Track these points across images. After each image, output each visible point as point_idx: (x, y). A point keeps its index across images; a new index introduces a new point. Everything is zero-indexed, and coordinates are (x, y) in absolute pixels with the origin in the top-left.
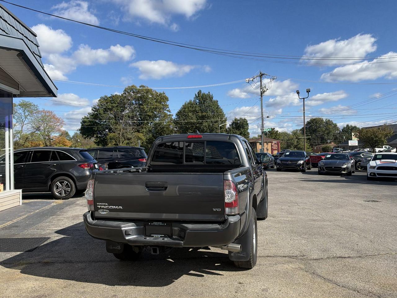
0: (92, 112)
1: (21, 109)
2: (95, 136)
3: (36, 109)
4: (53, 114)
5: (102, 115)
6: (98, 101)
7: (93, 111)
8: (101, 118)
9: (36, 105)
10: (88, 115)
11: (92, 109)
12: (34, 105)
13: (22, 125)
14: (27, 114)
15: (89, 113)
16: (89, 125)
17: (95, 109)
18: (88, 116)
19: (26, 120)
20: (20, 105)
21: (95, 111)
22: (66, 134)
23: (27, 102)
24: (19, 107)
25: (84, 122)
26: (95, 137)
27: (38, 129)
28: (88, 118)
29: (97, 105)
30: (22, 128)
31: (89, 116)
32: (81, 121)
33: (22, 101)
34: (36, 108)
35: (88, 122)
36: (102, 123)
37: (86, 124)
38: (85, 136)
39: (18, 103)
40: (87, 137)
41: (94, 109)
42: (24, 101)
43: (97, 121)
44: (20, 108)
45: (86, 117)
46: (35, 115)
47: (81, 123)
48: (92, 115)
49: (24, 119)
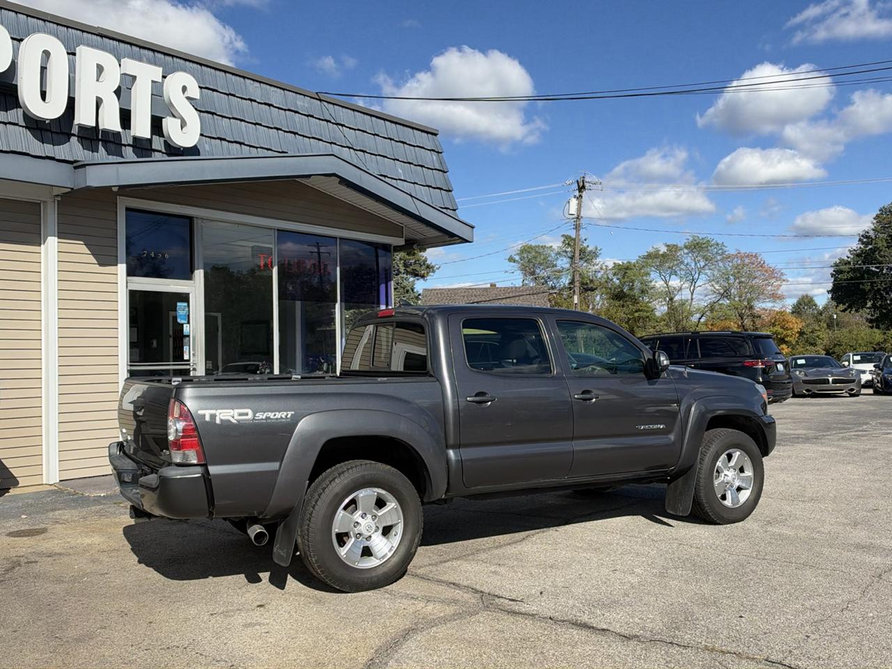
0: (859, 246)
1: (690, 255)
2: (869, 304)
3: (720, 252)
4: (759, 260)
5: (882, 253)
6: (875, 219)
7: (863, 243)
8: (881, 259)
9: (720, 242)
10: (849, 255)
11: (860, 240)
12: (718, 244)
13: (692, 288)
14: (702, 264)
15: (850, 251)
16: (852, 279)
17: (865, 238)
18: (848, 258)
19: (702, 276)
20: (686, 247)
21: (866, 244)
22: (810, 302)
23: (702, 239)
24: (686, 251)
25: (837, 272)
26: (869, 308)
27: (726, 294)
28: (849, 263)
29: (873, 230)
30: (692, 294)
31: (852, 256)
32: (831, 270)
33: (691, 239)
34: (721, 249)
35: (848, 272)
36: (884, 272)
37: (845, 276)
38: (842, 307)
39: (683, 243)
40: (850, 307)
41: (865, 240)
42: (696, 238)
43: (874, 269)
44: (688, 254)
45: (843, 260)
46: (721, 264)
47: (832, 275)
48: (858, 255)
49: (697, 275)
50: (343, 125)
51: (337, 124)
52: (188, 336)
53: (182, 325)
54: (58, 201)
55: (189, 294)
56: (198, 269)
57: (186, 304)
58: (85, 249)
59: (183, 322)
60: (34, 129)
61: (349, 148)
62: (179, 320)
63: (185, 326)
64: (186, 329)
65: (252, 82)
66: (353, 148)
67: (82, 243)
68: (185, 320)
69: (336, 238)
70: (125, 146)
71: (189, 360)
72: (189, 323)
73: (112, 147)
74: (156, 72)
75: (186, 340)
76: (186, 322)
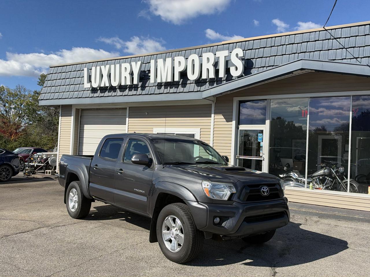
50: (340, 38)
51: (335, 39)
52: (262, 147)
53: (260, 142)
54: (215, 103)
55: (263, 130)
56: (267, 120)
57: (262, 134)
58: (222, 117)
59: (260, 141)
60: (196, 83)
61: (342, 48)
62: (259, 141)
63: (261, 143)
64: (261, 144)
65: (285, 37)
66: (344, 48)
67: (221, 115)
68: (261, 140)
69: (350, 96)
70: (223, 81)
71: (262, 156)
72: (262, 142)
73: (219, 82)
74: (226, 53)
75: (261, 148)
76: (262, 141)
